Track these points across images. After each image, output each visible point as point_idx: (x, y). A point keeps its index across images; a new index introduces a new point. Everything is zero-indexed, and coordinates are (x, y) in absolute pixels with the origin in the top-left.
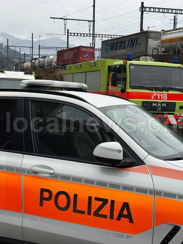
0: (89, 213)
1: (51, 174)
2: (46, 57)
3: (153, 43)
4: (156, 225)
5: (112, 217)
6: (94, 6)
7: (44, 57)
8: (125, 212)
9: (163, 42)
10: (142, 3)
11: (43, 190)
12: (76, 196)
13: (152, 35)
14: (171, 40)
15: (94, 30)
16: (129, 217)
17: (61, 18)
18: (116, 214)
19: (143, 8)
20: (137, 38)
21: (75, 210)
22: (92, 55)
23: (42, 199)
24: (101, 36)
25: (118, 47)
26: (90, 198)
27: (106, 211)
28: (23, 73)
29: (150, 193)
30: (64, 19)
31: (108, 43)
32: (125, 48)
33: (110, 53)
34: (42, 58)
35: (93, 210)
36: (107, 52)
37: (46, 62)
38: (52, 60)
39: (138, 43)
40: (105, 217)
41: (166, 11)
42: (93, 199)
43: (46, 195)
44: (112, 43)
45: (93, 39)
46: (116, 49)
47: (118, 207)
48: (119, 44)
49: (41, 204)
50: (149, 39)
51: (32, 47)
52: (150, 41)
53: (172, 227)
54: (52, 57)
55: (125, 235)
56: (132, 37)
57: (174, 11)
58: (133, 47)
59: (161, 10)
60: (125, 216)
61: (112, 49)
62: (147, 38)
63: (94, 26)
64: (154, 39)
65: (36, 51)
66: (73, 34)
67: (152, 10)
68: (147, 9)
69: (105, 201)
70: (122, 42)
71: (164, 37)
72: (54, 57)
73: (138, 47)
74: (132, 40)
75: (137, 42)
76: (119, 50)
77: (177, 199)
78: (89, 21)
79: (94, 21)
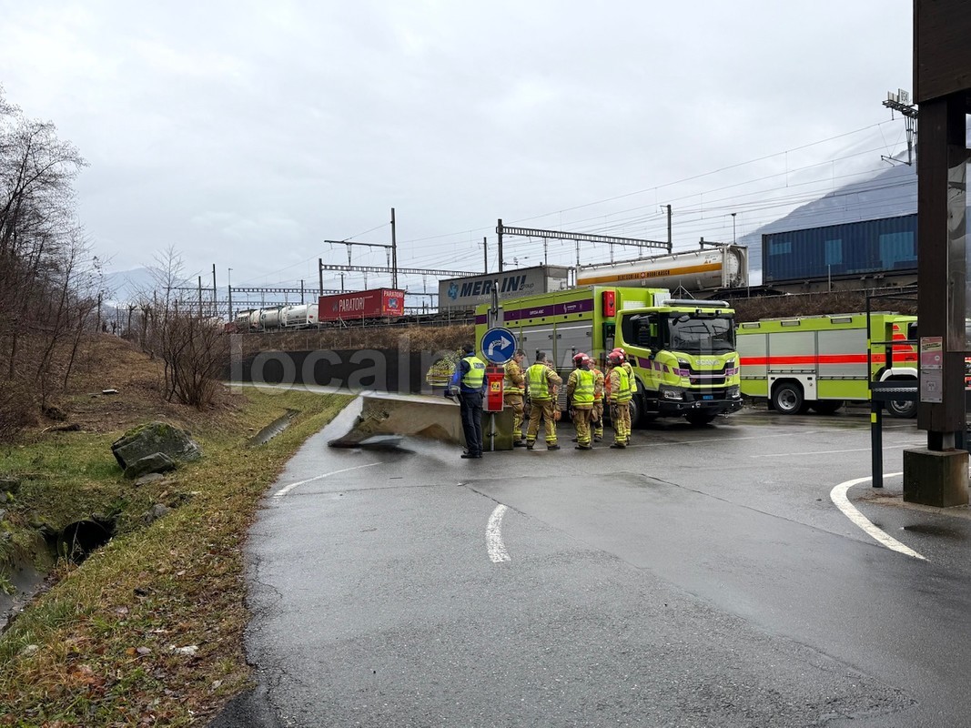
2: (281, 307)
3: (553, 284)
6: (393, 222)
9: (581, 283)
10: (500, 221)
13: (552, 272)
14: (597, 280)
15: (394, 262)
17: (343, 242)
19: (501, 229)
20: (524, 277)
22: (401, 302)
30: (347, 244)
31: (455, 283)
33: (462, 300)
36: (454, 298)
37: (286, 316)
38: (303, 312)
39: (525, 283)
44: (465, 285)
45: (394, 276)
50: (549, 278)
52: (550, 280)
54: (303, 308)
56: (512, 275)
58: (515, 289)
61: (465, 293)
62: (546, 276)
63: (394, 254)
64: (556, 277)
70: (488, 282)
71: (582, 275)
72: (309, 308)
73: (527, 289)
74: (512, 279)
75: (523, 282)
76: (483, 293)
78: (386, 247)
79: (394, 247)
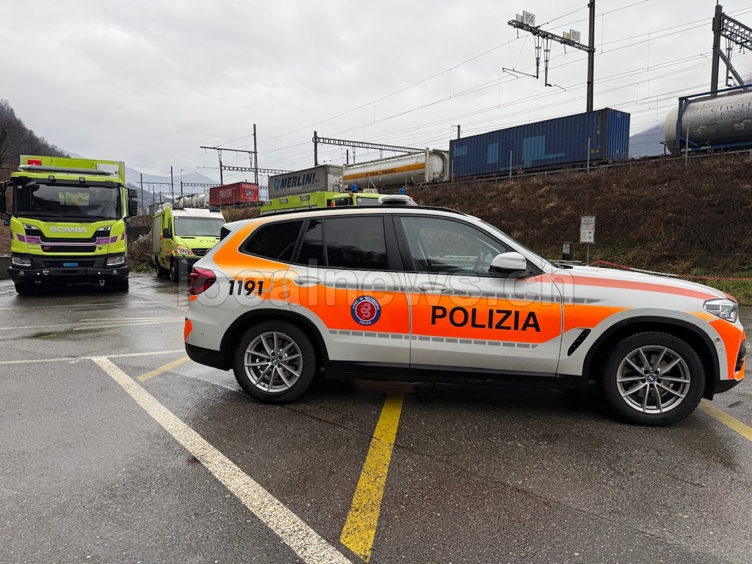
0: (490, 326)
1: (443, 290)
2: (194, 195)
3: (332, 179)
4: (566, 330)
5: (516, 328)
6: (255, 135)
7: (192, 196)
8: (531, 322)
9: (345, 178)
10: (315, 133)
11: (435, 308)
12: (474, 310)
13: (331, 170)
14: (355, 176)
15: (256, 163)
16: (536, 326)
17: (214, 148)
18: (521, 325)
19: (316, 139)
20: (314, 174)
21: (474, 325)
22: (256, 193)
23: (434, 316)
24: (266, 171)
25: (291, 184)
26: (491, 312)
27: (510, 322)
28: (208, 211)
29: (557, 301)
30: (218, 149)
31: (278, 178)
32: (299, 185)
33: (281, 191)
34: (188, 196)
35: (495, 322)
36: (277, 190)
37: (194, 201)
38: (203, 199)
39: (315, 179)
40: (509, 328)
41: (342, 143)
42: (495, 312)
43: (439, 312)
44: (283, 179)
45: (256, 174)
46: (289, 186)
47: (523, 318)
48: (292, 181)
49: (433, 322)
50: (328, 174)
51: (172, 184)
52: (330, 176)
53: (581, 331)
54: (203, 195)
55: (531, 344)
56: (308, 173)
57: (352, 144)
58: (310, 183)
59: (332, 142)
60: (531, 326)
61: (283, 186)
62: (326, 174)
63: (256, 158)
64: (335, 174)
65: (177, 189)
66: (227, 168)
67: (327, 141)
68: (322, 140)
69: (508, 313)
70: (295, 178)
71: (347, 173)
72: (206, 196)
73: (315, 183)
74: (308, 175)
76: (292, 186)
77: (585, 304)
78: (249, 152)
79: (256, 153)
